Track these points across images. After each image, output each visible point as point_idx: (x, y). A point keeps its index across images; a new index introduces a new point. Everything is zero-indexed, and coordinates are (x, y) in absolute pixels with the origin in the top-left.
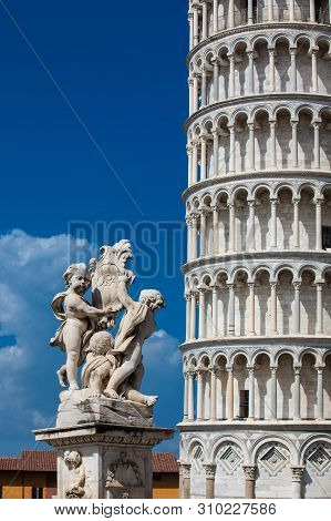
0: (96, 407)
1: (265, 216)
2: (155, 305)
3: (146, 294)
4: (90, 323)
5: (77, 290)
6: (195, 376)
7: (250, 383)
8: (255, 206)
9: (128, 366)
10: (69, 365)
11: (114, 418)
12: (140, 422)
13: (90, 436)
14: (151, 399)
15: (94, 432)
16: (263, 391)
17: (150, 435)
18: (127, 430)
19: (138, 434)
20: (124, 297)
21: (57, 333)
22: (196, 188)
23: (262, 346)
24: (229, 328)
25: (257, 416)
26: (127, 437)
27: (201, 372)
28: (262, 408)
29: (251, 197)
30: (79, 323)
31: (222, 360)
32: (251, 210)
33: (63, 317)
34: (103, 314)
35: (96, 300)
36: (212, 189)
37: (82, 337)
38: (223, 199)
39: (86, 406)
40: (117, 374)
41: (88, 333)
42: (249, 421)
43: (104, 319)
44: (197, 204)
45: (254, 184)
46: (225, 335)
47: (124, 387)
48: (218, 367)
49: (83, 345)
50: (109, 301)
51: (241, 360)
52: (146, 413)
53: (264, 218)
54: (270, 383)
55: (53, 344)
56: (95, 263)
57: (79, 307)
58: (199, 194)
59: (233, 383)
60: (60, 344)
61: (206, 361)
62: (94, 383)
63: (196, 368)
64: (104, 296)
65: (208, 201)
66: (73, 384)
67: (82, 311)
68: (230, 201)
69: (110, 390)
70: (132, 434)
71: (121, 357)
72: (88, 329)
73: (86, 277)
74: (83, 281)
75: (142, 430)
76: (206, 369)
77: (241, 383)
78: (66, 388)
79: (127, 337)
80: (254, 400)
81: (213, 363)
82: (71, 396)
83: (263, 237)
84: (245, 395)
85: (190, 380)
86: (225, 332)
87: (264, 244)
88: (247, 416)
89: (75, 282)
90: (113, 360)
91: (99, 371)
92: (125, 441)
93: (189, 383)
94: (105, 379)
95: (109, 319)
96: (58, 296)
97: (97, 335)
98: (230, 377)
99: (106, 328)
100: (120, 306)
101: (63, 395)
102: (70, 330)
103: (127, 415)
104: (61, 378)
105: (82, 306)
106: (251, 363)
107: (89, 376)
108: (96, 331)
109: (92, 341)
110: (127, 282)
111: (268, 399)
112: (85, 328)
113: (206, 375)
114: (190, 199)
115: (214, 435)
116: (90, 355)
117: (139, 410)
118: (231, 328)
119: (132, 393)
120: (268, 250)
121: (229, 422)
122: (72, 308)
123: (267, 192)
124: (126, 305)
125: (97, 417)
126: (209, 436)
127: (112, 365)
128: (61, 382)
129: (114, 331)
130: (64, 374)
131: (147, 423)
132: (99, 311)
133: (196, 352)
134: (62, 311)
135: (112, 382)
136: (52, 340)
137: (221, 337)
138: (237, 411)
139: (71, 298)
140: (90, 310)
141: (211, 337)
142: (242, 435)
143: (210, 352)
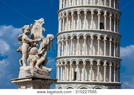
0: (32, 72)
1: (83, 19)
2: (51, 39)
3: (49, 36)
4: (30, 45)
5: (26, 34)
6: (60, 67)
7: (77, 70)
8: (80, 16)
9: (43, 58)
10: (23, 58)
11: (38, 75)
12: (46, 77)
13: (30, 81)
14: (50, 70)
15: (31, 80)
16: (81, 72)
17: (49, 81)
18: (42, 79)
19: (46, 81)
20: (42, 36)
21: (19, 48)
22: (62, 10)
23: (81, 58)
24: (71, 53)
25: (79, 80)
26: (42, 82)
27: (62, 66)
28: (81, 77)
29: (78, 13)
30: (27, 44)
31: (69, 62)
32: (79, 17)
33: (21, 43)
34: (35, 42)
35: (32, 37)
36: (67, 11)
37: (28, 49)
38: (70, 13)
39: (29, 71)
40: (39, 61)
41: (30, 48)
42: (76, 81)
43: (35, 43)
44: (62, 15)
45: (79, 9)
46: (70, 55)
47: (41, 65)
48: (67, 64)
49: (28, 52)
50: (37, 38)
51: (74, 62)
52: (48, 74)
53: (82, 20)
54: (83, 70)
55: (18, 51)
56: (32, 26)
57: (27, 39)
58: (63, 12)
59: (72, 69)
60: (20, 51)
61: (64, 63)
62: (31, 64)
63: (61, 65)
64: (35, 36)
65: (65, 14)
66: (24, 64)
67: (28, 41)
68: (72, 14)
69: (37, 66)
70: (44, 80)
71: (40, 56)
72: (30, 47)
73: (29, 30)
74: (28, 31)
75: (47, 79)
76: (63, 65)
77: (74, 70)
78: (22, 66)
79: (42, 49)
80: (78, 75)
81: (66, 63)
82: (24, 68)
83: (82, 25)
84: (75, 73)
85: (59, 68)
86: (70, 54)
87: (82, 28)
88: (76, 79)
89: (26, 31)
90: (38, 56)
91: (33, 60)
92: (41, 83)
93: (58, 69)
94: (35, 63)
95: (37, 43)
96: (20, 35)
97: (33, 48)
98: (71, 68)
99: (36, 46)
100: (40, 39)
101: (21, 68)
102: (24, 47)
103: (42, 74)
104: (20, 62)
105: (28, 39)
106: (77, 63)
107: (30, 61)
108: (32, 47)
109: (31, 50)
110: (43, 32)
111: (82, 75)
112: (29, 46)
113: (63, 67)
114: (60, 13)
115: (66, 85)
116: (30, 55)
117: (46, 73)
118: (72, 53)
119: (44, 67)
120: (83, 29)
121: (70, 81)
122: (25, 40)
123: (83, 12)
124: (42, 39)
125: (32, 75)
126: (64, 85)
127: (37, 58)
128: (20, 64)
129: (38, 47)
130: (22, 61)
131: (49, 77)
132: (34, 41)
133: (61, 60)
134: (21, 41)
135: (37, 64)
136: (18, 50)
137: (68, 55)
138: (73, 78)
139: (24, 36)
140: (31, 40)
141: (65, 55)
142: (74, 85)
143: (65, 60)
